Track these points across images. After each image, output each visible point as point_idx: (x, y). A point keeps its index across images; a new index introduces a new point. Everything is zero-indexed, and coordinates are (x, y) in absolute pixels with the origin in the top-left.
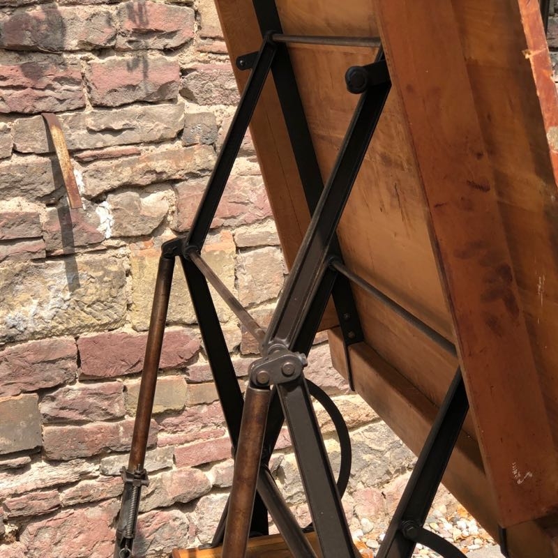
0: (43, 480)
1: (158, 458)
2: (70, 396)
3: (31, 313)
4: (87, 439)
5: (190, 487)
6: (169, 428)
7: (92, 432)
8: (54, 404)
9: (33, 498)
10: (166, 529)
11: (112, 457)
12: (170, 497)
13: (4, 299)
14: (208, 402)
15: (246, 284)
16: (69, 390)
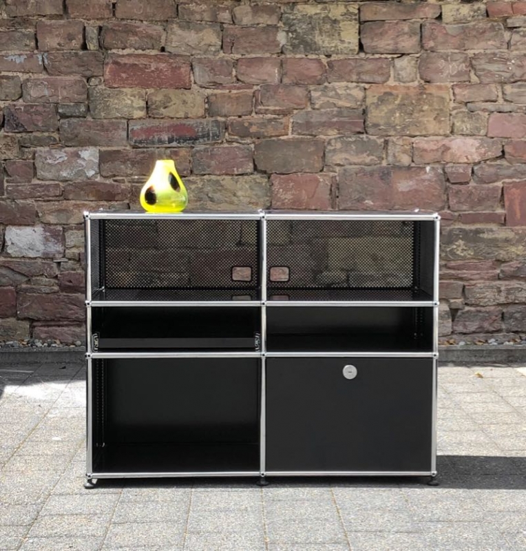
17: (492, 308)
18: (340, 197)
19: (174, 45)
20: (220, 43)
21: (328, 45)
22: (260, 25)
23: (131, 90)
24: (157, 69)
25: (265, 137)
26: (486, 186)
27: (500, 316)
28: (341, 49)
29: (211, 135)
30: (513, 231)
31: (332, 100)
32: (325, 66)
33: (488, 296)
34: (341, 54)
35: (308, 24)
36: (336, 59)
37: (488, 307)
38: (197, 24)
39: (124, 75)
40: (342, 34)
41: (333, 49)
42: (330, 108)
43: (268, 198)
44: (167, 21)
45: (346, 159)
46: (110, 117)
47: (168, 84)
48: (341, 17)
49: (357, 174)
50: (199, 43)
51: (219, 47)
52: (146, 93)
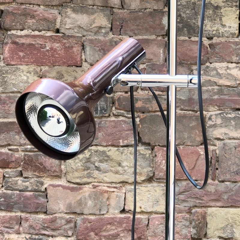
18: (219, 170)
19: (67, 27)
20: (110, 26)
21: (210, 29)
22: (147, 10)
23: (27, 67)
24: (52, 49)
25: (149, 112)
28: (222, 33)
29: (99, 109)
31: (213, 79)
32: (207, 48)
34: (223, 37)
35: (192, 9)
36: (218, 41)
38: (89, 9)
39: (21, 54)
40: (223, 19)
41: (214, 32)
42: (211, 86)
43: (151, 169)
44: (62, 5)
45: (225, 134)
46: (7, 91)
47: (61, 62)
48: (223, 4)
49: (235, 148)
50: (91, 25)
51: (109, 29)
52: (41, 70)
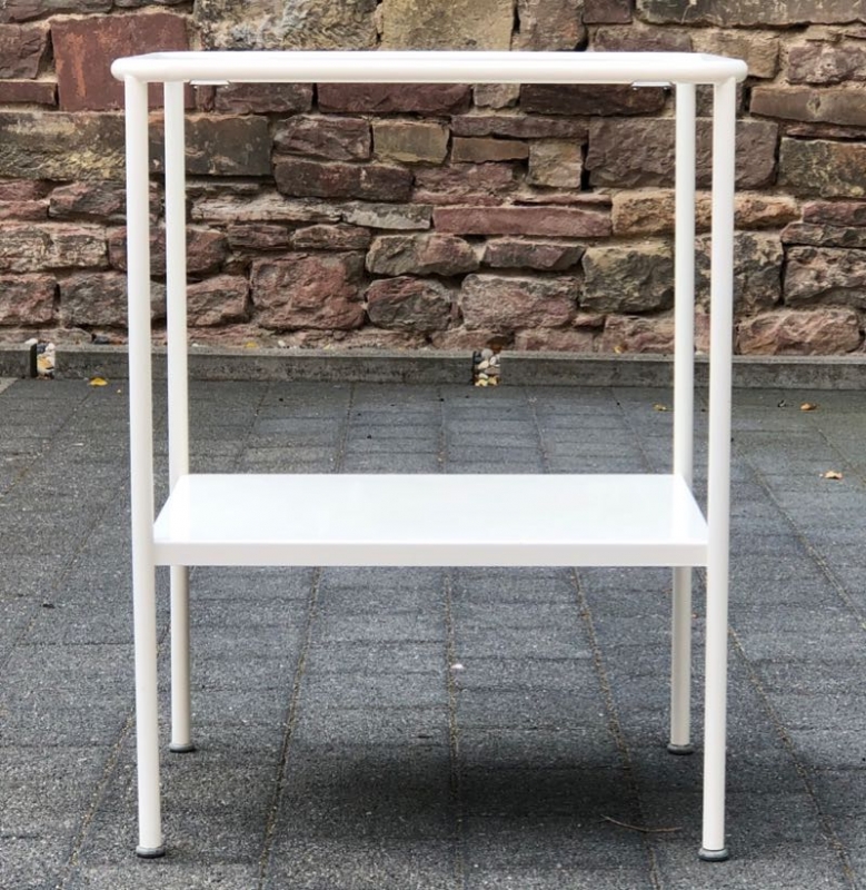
0: (269, 212)
1: (410, 216)
2: (306, 126)
3: (260, 28)
4: (321, 176)
5: (448, 257)
6: (429, 185)
7: (329, 170)
8: (286, 133)
9: (257, 230)
10: (418, 302)
11: (352, 204)
12: (421, 263)
13: (232, 9)
14: (478, 162)
15: (529, 28)
16: (304, 118)
17: (36, 277)
26: (16, 27)
27: (52, 292)
30: (72, 120)
33: (27, 253)
37: (26, 275)
